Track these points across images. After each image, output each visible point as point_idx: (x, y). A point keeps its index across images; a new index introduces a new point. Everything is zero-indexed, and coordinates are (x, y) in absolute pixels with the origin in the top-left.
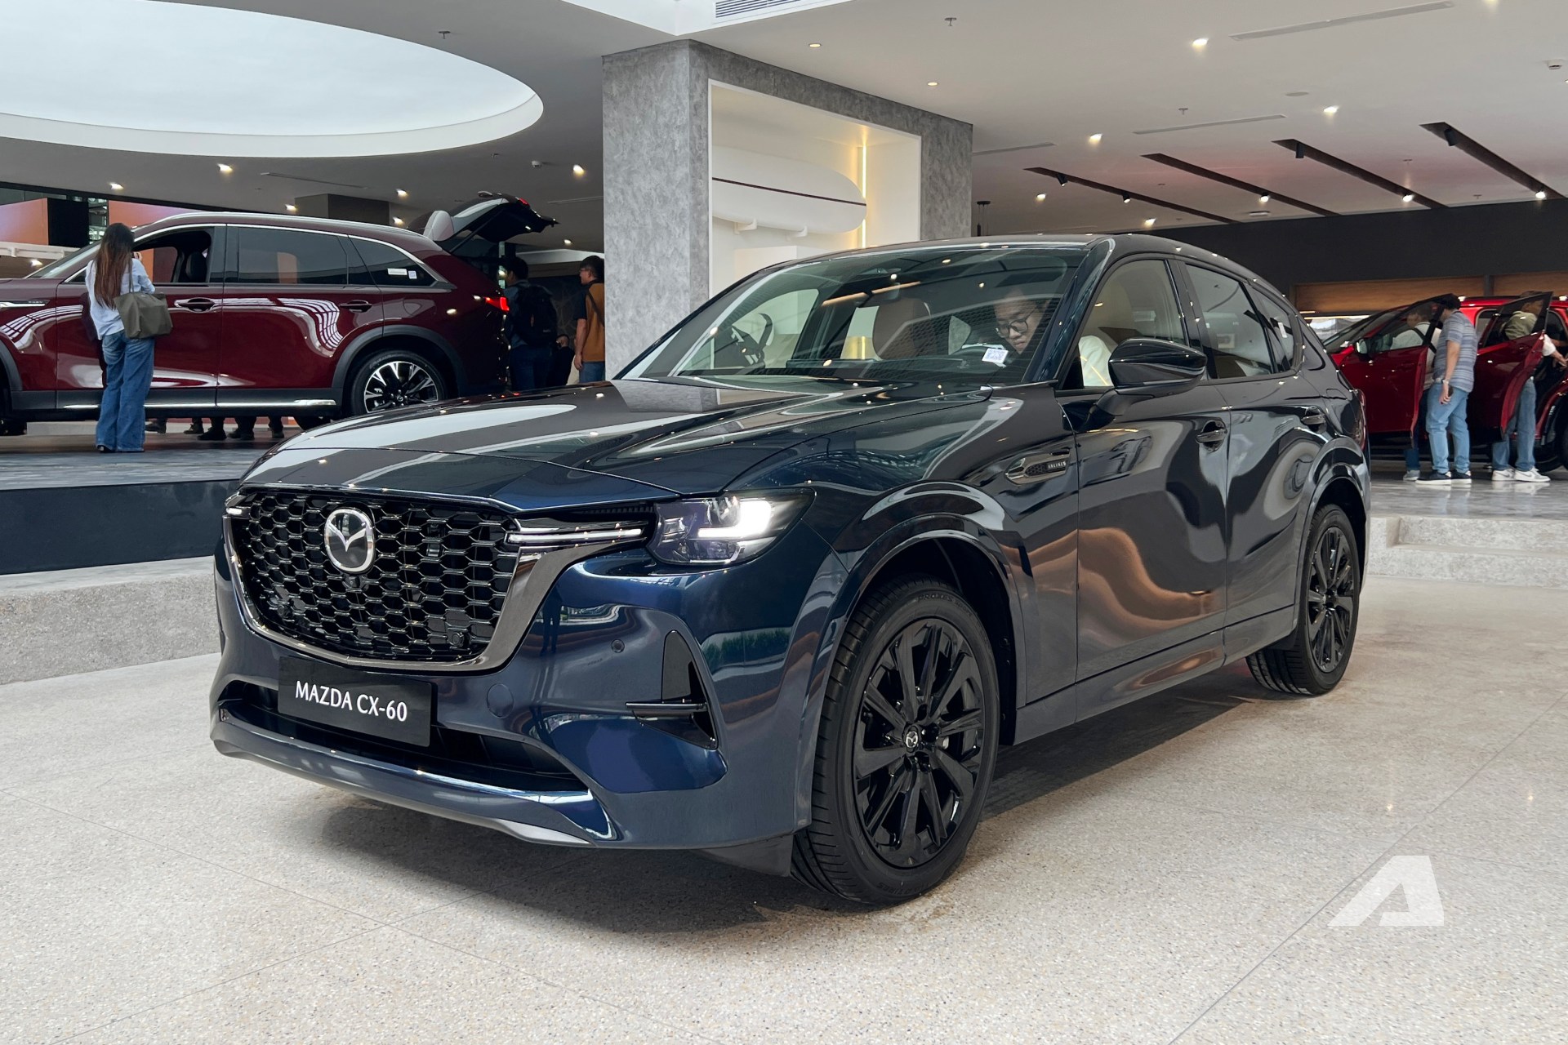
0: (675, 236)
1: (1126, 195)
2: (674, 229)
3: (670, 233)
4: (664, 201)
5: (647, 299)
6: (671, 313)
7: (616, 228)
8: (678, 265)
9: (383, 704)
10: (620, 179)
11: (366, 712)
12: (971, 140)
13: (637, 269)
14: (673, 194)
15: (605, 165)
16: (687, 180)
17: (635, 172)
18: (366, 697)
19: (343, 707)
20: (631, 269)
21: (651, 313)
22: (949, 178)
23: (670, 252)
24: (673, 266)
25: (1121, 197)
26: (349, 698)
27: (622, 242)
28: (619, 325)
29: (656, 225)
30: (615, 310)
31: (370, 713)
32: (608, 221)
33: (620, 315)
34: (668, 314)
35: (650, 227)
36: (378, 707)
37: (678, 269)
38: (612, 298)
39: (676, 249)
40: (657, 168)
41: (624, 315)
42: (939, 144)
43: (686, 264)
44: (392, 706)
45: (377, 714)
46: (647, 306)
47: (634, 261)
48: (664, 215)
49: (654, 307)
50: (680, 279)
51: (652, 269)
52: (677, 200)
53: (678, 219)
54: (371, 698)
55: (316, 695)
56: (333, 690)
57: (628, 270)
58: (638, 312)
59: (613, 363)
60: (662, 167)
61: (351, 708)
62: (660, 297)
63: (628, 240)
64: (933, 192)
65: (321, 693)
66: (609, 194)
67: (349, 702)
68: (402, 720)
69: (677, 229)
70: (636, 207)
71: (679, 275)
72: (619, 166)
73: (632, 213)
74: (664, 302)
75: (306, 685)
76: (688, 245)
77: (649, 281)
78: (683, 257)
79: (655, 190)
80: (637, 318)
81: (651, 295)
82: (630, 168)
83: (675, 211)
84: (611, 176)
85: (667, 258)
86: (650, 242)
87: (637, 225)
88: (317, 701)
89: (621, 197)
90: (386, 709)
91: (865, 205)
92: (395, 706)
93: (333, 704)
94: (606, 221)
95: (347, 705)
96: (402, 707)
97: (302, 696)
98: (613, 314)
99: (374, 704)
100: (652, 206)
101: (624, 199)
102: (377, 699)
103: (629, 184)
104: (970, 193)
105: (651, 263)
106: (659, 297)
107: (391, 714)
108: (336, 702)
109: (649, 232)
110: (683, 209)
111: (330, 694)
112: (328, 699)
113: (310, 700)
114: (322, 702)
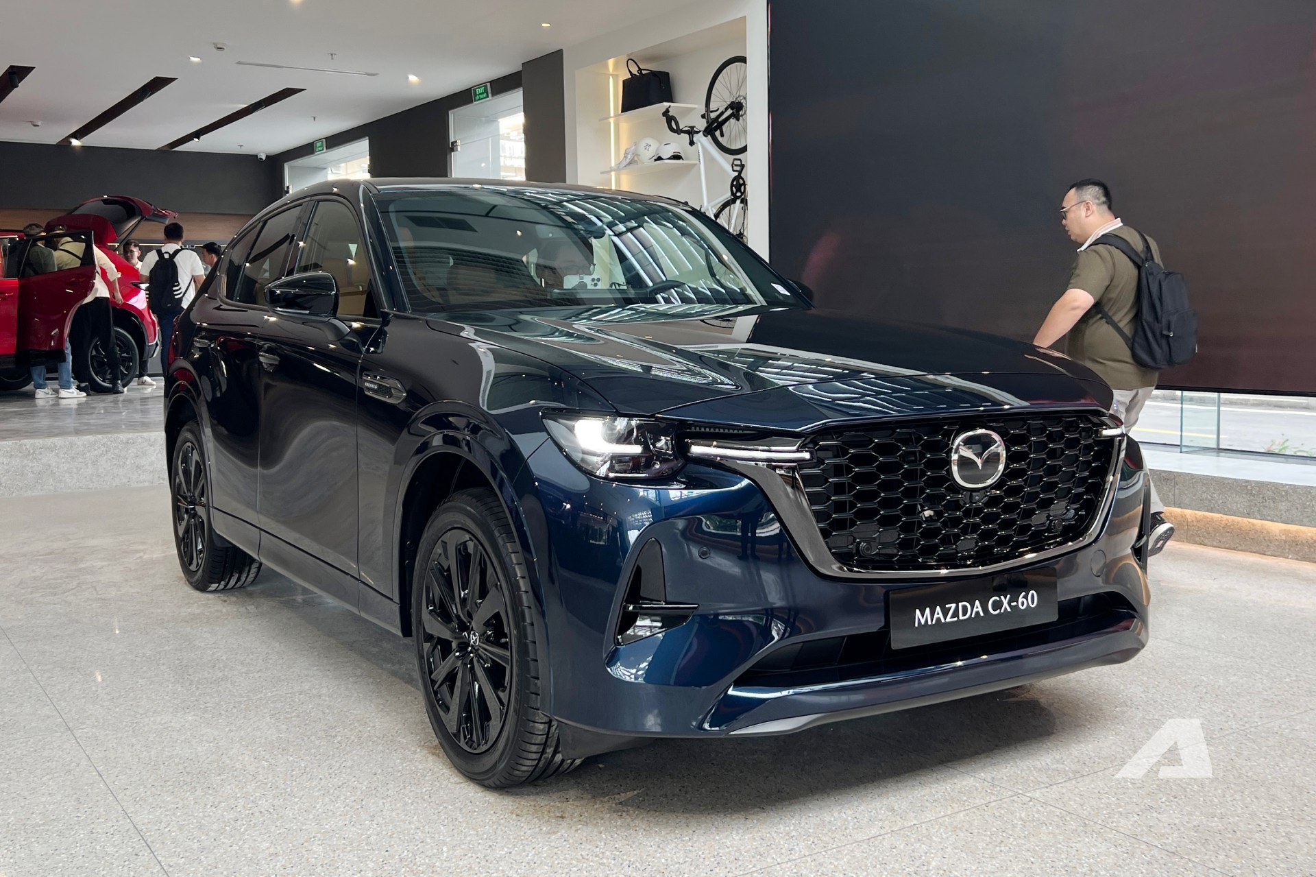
9: (1015, 598)
11: (998, 611)
18: (998, 598)
19: (973, 616)
26: (979, 605)
31: (1002, 611)
36: (1009, 603)
44: (1023, 597)
45: (1009, 610)
54: (1002, 597)
55: (941, 616)
56: (960, 604)
61: (982, 614)
65: (945, 613)
67: (980, 609)
68: (1033, 606)
75: (927, 609)
88: (943, 621)
90: (1017, 602)
92: (1026, 597)
93: (961, 618)
95: (978, 613)
96: (1033, 595)
97: (923, 622)
99: (1005, 603)
102: (1008, 596)
107: (1023, 605)
108: (964, 614)
111: (957, 609)
112: (956, 614)
113: (934, 622)
114: (948, 619)
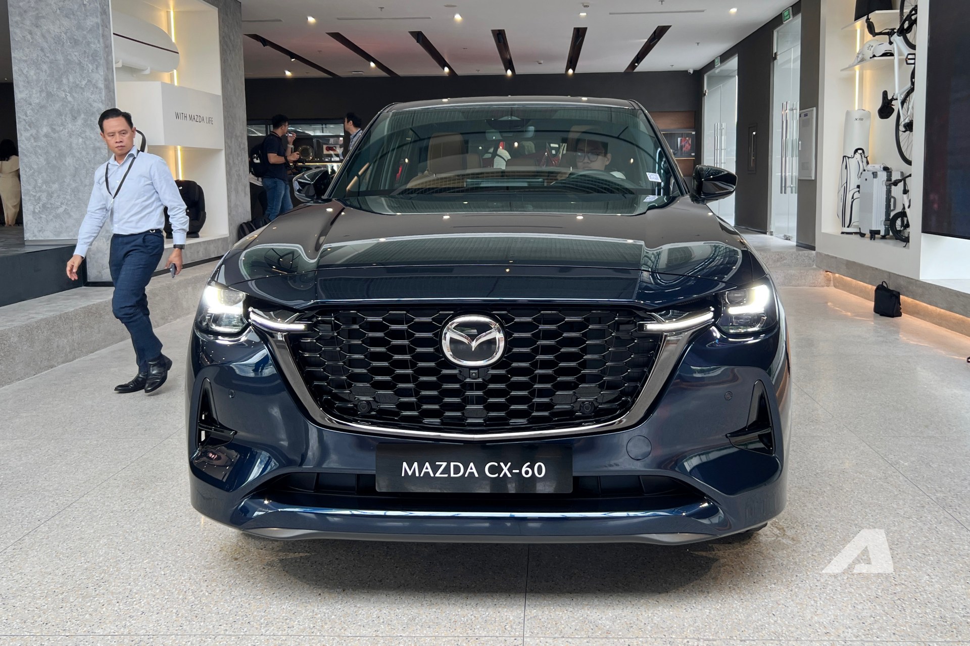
0: (88, 71)
1: (292, 55)
2: (87, 65)
3: (82, 68)
4: (75, 42)
5: (62, 119)
6: (87, 130)
7: (25, 61)
8: (92, 93)
9: (517, 466)
10: (28, 22)
11: (496, 475)
12: (240, 13)
13: (49, 95)
14: (85, 37)
15: (10, 9)
16: (98, 28)
17: (43, 17)
18: (496, 464)
19: (466, 475)
20: (44, 95)
21: (67, 130)
22: (232, 39)
23: (84, 83)
24: (87, 94)
25: (289, 57)
26: (473, 467)
27: (32, 73)
28: (32, 139)
29: (68, 62)
30: (27, 127)
31: (501, 476)
32: (15, 55)
33: (33, 131)
34: (85, 132)
35: (62, 62)
36: (510, 470)
37: (93, 97)
38: (24, 117)
39: (89, 81)
40: (67, 16)
41: (37, 131)
42: (227, 15)
43: (101, 93)
44: (528, 467)
45: (509, 475)
46: (62, 124)
47: (46, 88)
48: (76, 53)
49: (70, 125)
50: (95, 105)
51: (66, 96)
52: (88, 43)
53: (91, 58)
54: (502, 464)
55: (430, 470)
57: (41, 95)
58: (53, 130)
59: (28, 170)
60: (72, 16)
61: (477, 475)
62: (76, 118)
63: (38, 71)
64: (225, 47)
65: (435, 469)
66: (15, 33)
67: (474, 471)
68: (539, 475)
69: (90, 65)
70: (45, 45)
71: (94, 101)
72: (25, 12)
73: (42, 50)
74: (80, 122)
75: (416, 464)
76: (102, 79)
77: (63, 105)
78: (97, 88)
79: (66, 33)
80: (52, 134)
81: (66, 116)
82: (37, 14)
83: (87, 51)
84: (18, 18)
85: (81, 88)
86: (62, 74)
87: (47, 60)
88: (432, 475)
89: (29, 37)
90: (520, 470)
91: (178, 53)
92: (531, 466)
93: (452, 475)
94: (13, 55)
95: (472, 473)
96: (540, 467)
97: (410, 473)
98: (26, 130)
99: (505, 470)
100: (63, 45)
101: (32, 38)
102: (510, 464)
103: (37, 27)
104: (242, 50)
105: (64, 91)
106: (74, 118)
107: (527, 473)
108: (456, 473)
109: (62, 66)
110: (95, 50)
111: (448, 467)
112: (447, 470)
113: (422, 475)
114: (438, 475)
